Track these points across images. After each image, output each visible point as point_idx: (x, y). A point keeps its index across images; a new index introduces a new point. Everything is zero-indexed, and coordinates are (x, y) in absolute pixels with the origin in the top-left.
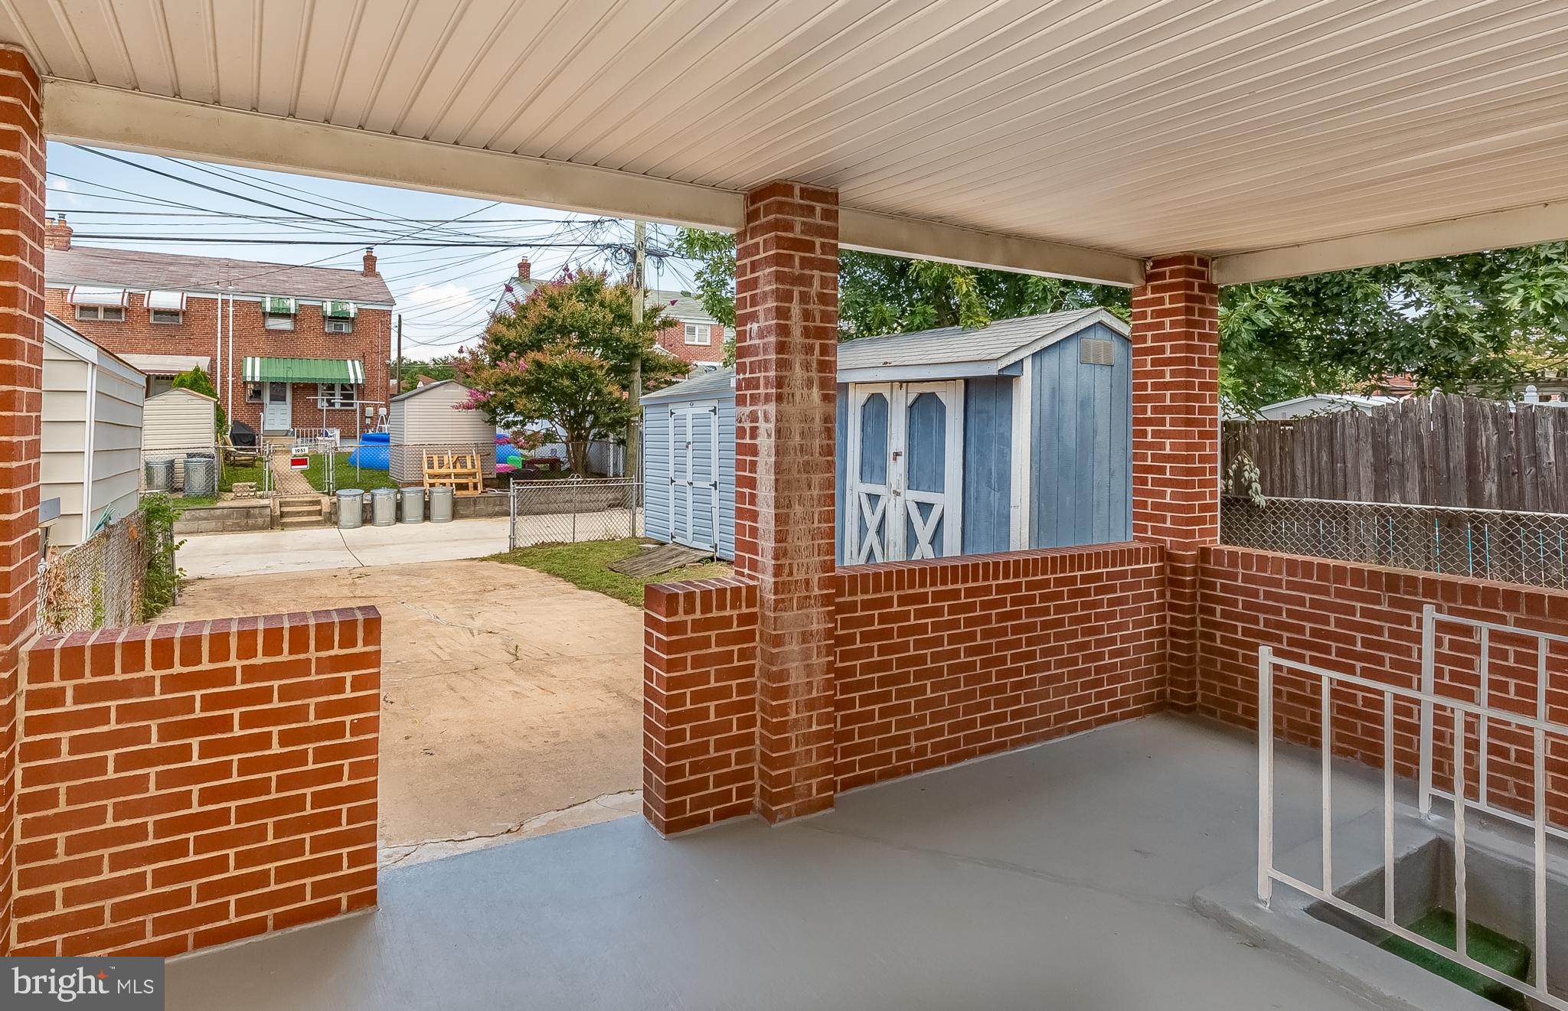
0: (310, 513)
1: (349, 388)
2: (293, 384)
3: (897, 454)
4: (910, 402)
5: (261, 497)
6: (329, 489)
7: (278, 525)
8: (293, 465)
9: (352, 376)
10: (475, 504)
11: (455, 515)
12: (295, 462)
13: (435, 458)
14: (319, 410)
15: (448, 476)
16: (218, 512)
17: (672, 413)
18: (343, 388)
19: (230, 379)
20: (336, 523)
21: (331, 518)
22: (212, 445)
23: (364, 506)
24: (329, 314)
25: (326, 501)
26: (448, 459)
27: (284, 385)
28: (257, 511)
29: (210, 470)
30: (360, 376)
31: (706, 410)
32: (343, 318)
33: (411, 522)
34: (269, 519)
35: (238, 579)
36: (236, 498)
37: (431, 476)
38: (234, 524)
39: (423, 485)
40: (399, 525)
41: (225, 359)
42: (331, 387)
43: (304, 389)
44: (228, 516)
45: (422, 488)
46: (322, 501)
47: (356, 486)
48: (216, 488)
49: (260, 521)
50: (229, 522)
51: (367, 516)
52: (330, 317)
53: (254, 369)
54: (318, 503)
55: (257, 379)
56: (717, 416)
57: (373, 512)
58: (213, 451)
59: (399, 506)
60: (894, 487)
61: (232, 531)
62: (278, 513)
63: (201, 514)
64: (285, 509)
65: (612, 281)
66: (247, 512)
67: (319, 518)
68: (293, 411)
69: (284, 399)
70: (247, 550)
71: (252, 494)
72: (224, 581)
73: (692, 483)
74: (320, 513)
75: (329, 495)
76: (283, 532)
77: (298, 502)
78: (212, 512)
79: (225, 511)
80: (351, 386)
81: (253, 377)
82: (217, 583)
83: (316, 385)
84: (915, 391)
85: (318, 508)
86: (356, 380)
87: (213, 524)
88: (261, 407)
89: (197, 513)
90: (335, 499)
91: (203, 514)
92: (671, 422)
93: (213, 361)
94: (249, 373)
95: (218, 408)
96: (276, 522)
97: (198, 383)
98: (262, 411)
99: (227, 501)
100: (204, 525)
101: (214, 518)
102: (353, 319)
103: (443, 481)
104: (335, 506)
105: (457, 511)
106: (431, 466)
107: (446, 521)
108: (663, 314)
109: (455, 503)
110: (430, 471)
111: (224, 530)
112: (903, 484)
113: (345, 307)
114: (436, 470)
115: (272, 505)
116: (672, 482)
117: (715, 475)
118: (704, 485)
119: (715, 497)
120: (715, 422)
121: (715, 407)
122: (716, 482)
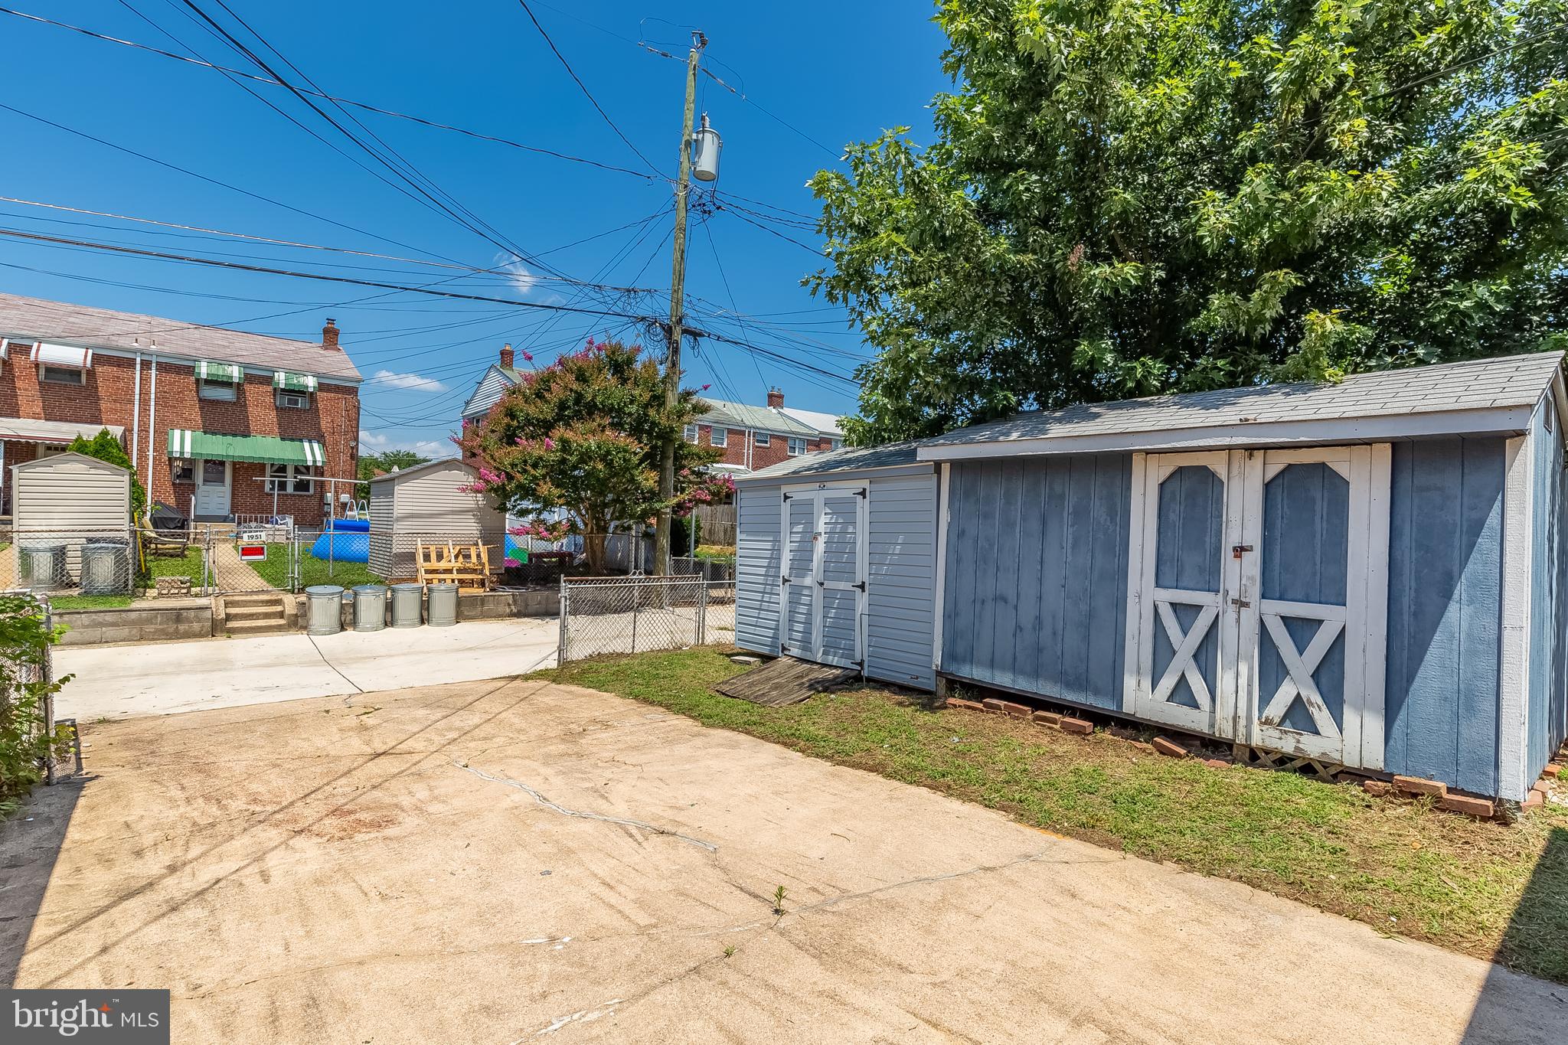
0: (267, 616)
1: (304, 470)
2: (234, 464)
3: (1240, 551)
4: (1270, 475)
5: (196, 595)
6: (293, 586)
7: (222, 632)
8: (243, 555)
9: (309, 457)
10: (483, 605)
11: (459, 617)
12: (246, 551)
13: (432, 548)
14: (267, 494)
15: (449, 571)
16: (134, 615)
17: (786, 498)
18: (297, 470)
19: (151, 454)
20: (305, 628)
21: (299, 622)
22: (126, 527)
23: (342, 606)
24: (282, 386)
25: (290, 603)
26: (450, 551)
27: (222, 463)
28: (192, 613)
29: (120, 560)
30: (319, 457)
31: (849, 494)
32: (299, 392)
33: (404, 626)
34: (210, 624)
35: (169, 720)
36: (161, 595)
37: (427, 572)
38: (157, 631)
39: (415, 580)
40: (389, 629)
41: (144, 430)
42: (282, 469)
43: (246, 471)
44: (149, 621)
45: (415, 585)
46: (285, 601)
47: (332, 582)
48: (130, 583)
49: (196, 626)
50: (150, 628)
51: (348, 619)
52: (283, 390)
53: (184, 442)
54: (278, 602)
55: (187, 456)
56: (867, 500)
57: (355, 613)
58: (126, 535)
59: (390, 607)
60: (1234, 594)
61: (153, 639)
62: (223, 616)
63: (107, 618)
64: (233, 611)
65: (642, 358)
66: (178, 615)
67: (282, 622)
68: (233, 494)
69: (222, 481)
70: (178, 668)
71: (185, 591)
72: (145, 725)
73: (822, 584)
74: (281, 615)
75: (293, 593)
76: (230, 641)
77: (250, 601)
78: (124, 615)
79: (144, 614)
80: (307, 468)
81: (182, 453)
82: (133, 729)
83: (264, 465)
84: (1278, 462)
85: (279, 608)
86: (315, 461)
87: (125, 631)
88: (192, 488)
89: (100, 618)
90: (303, 598)
91: (109, 617)
92: (785, 508)
93: (129, 430)
94: (176, 447)
95: (133, 484)
96: (218, 628)
97: (105, 451)
98: (194, 494)
99: (149, 601)
100: (110, 632)
101: (125, 623)
102: (312, 393)
103: (442, 576)
104: (304, 609)
105: (464, 611)
106: (427, 558)
107: (450, 624)
108: (694, 399)
109: (460, 602)
110: (428, 565)
111: (142, 638)
112: (1256, 590)
113: (302, 380)
114: (434, 564)
115: (213, 606)
116: (785, 581)
117: (862, 574)
118: (842, 585)
119: (862, 602)
120: (863, 507)
121: (864, 490)
122: (863, 583)
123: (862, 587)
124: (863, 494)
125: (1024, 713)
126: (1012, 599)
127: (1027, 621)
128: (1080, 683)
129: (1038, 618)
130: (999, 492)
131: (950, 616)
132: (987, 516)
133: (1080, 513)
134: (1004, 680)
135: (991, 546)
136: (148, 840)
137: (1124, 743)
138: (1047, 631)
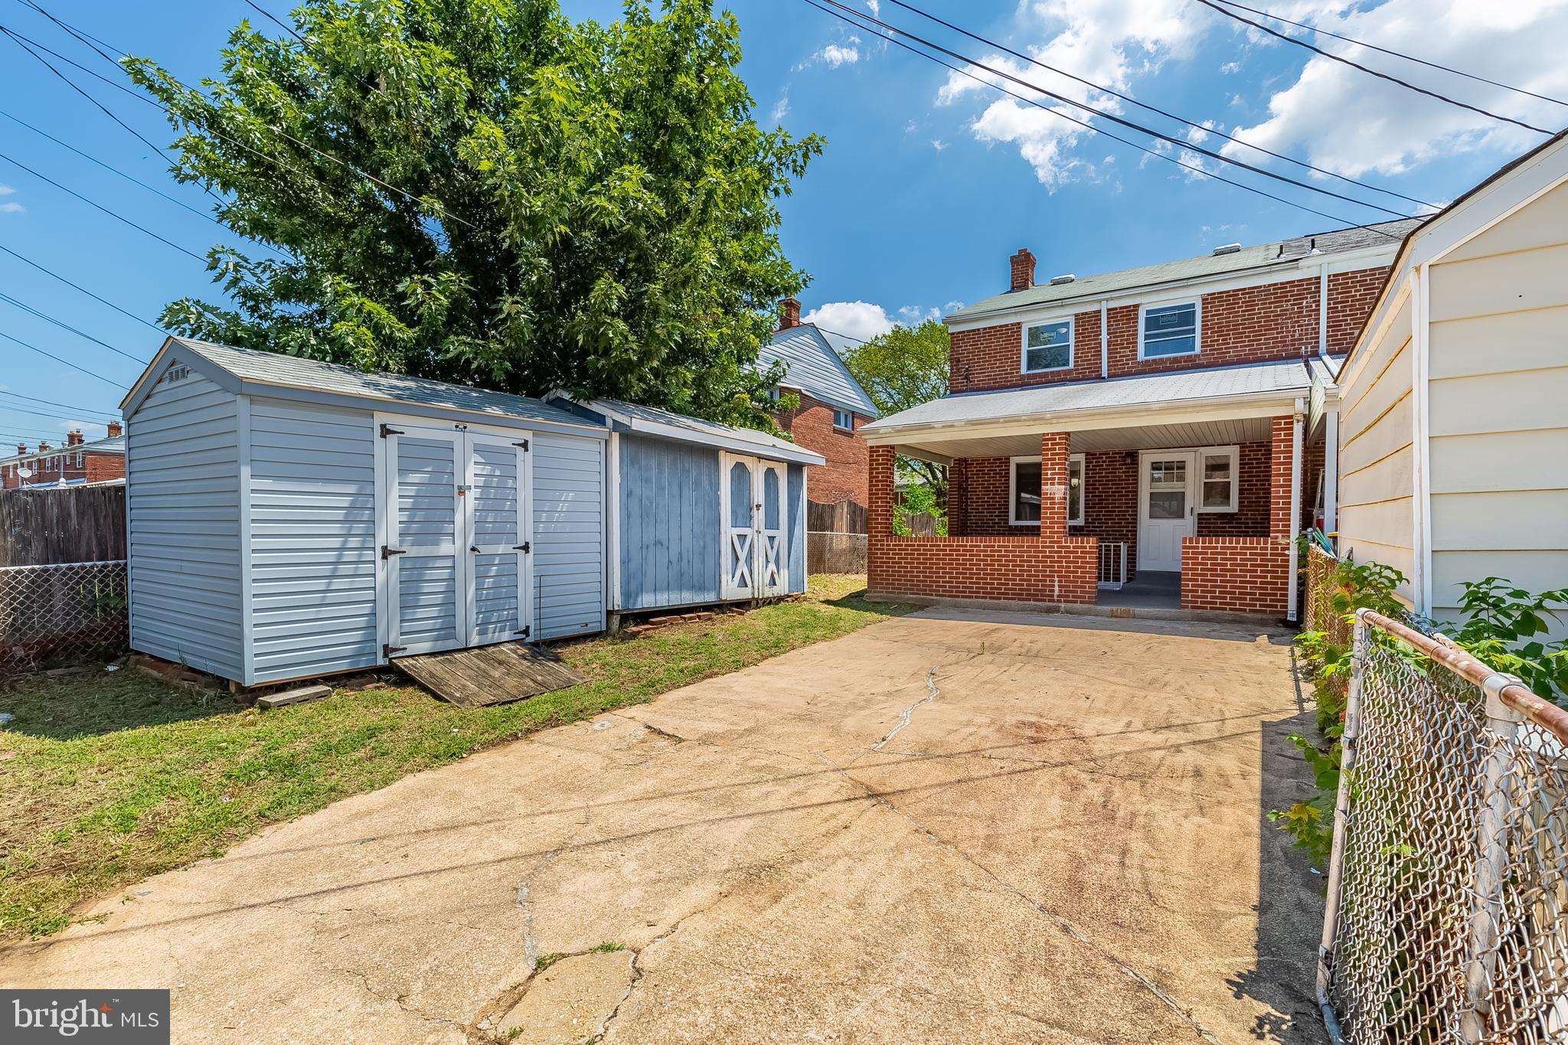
3: (758, 506)
4: (763, 472)
17: (387, 431)
56: (530, 453)
60: (757, 528)
73: (473, 550)
84: (766, 466)
92: (386, 446)
112: (762, 525)
116: (386, 553)
117: (526, 532)
118: (501, 549)
119: (526, 562)
120: (525, 463)
121: (526, 442)
122: (527, 543)
123: (526, 548)
124: (525, 445)
125: (676, 619)
126: (665, 543)
127: (674, 558)
128: (702, 588)
129: (680, 553)
130: (654, 464)
131: (625, 562)
132: (647, 481)
133: (698, 483)
134: (663, 600)
135: (651, 503)
136: (1187, 785)
137: (725, 616)
138: (685, 561)
